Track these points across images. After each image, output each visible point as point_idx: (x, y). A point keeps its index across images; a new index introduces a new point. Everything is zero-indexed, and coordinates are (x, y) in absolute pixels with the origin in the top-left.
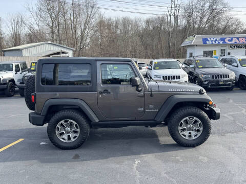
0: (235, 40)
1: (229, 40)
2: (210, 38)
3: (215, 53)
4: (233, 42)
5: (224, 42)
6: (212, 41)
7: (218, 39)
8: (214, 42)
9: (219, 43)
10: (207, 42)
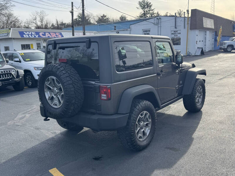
0: (47, 35)
1: (43, 35)
2: (26, 32)
3: (32, 46)
4: (47, 36)
5: (39, 36)
6: (28, 35)
7: (33, 33)
8: (30, 36)
9: (35, 37)
10: (24, 36)
